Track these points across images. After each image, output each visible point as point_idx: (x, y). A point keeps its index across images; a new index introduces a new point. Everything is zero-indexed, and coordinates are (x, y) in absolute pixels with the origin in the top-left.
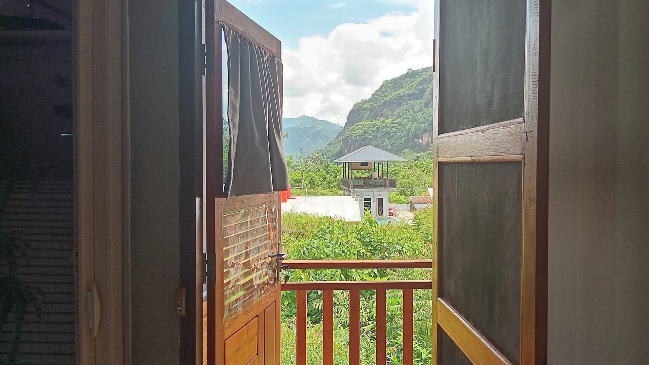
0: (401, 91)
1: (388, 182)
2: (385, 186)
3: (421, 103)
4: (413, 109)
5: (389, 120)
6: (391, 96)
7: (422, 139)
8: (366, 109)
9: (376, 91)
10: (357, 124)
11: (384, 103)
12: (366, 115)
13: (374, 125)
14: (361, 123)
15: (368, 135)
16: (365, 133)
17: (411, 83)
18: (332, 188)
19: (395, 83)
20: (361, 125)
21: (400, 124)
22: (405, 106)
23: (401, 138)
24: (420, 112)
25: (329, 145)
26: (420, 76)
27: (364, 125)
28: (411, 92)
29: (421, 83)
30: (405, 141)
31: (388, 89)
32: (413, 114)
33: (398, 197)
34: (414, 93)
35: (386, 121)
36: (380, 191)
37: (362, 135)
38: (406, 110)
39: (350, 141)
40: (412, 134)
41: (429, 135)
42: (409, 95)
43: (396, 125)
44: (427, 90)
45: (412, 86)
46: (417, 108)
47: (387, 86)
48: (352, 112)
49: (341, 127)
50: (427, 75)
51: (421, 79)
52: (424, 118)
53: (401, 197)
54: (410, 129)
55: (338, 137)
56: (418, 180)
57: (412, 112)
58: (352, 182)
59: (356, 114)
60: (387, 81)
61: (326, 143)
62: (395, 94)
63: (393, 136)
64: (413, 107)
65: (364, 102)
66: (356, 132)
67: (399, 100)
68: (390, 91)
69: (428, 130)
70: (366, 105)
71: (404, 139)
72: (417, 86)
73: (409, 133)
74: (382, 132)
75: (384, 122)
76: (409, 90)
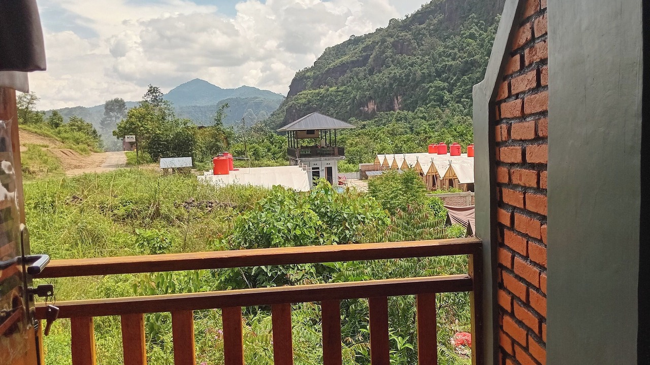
0: (345, 58)
1: (336, 151)
2: (333, 155)
3: (365, 70)
4: (357, 76)
5: (333, 88)
6: (334, 64)
7: (368, 107)
8: (309, 77)
9: (319, 59)
10: (300, 93)
11: (327, 71)
12: (309, 83)
13: (318, 94)
14: (305, 92)
15: (313, 104)
16: (309, 102)
17: (354, 50)
18: (277, 159)
19: (339, 50)
20: (305, 94)
21: (345, 92)
22: (348, 74)
23: (346, 106)
24: (365, 79)
25: (272, 115)
26: (363, 43)
27: (307, 94)
28: (354, 59)
29: (365, 49)
30: (350, 109)
31: (330, 56)
32: (357, 81)
33: (347, 165)
34: (358, 60)
35: (330, 89)
36: (329, 160)
37: (306, 105)
38: (350, 78)
39: (294, 111)
40: (357, 102)
41: (375, 103)
42: (353, 62)
43: (340, 93)
44: (371, 56)
45: (356, 53)
46: (361, 75)
47: (330, 54)
48: (294, 80)
49: (284, 97)
50: (370, 41)
51: (364, 46)
52: (369, 85)
53: (349, 165)
54: (355, 97)
55: (281, 107)
56: (367, 147)
57: (356, 80)
58: (298, 152)
59: (299, 82)
60: (329, 48)
61: (269, 114)
62: (338, 61)
63: (338, 105)
64: (357, 74)
65: (307, 70)
66: (300, 101)
67: (343, 68)
68: (333, 58)
69: (373, 98)
70: (308, 74)
71: (349, 107)
72: (361, 52)
73: (354, 101)
74: (326, 101)
75: (328, 90)
76: (353, 57)
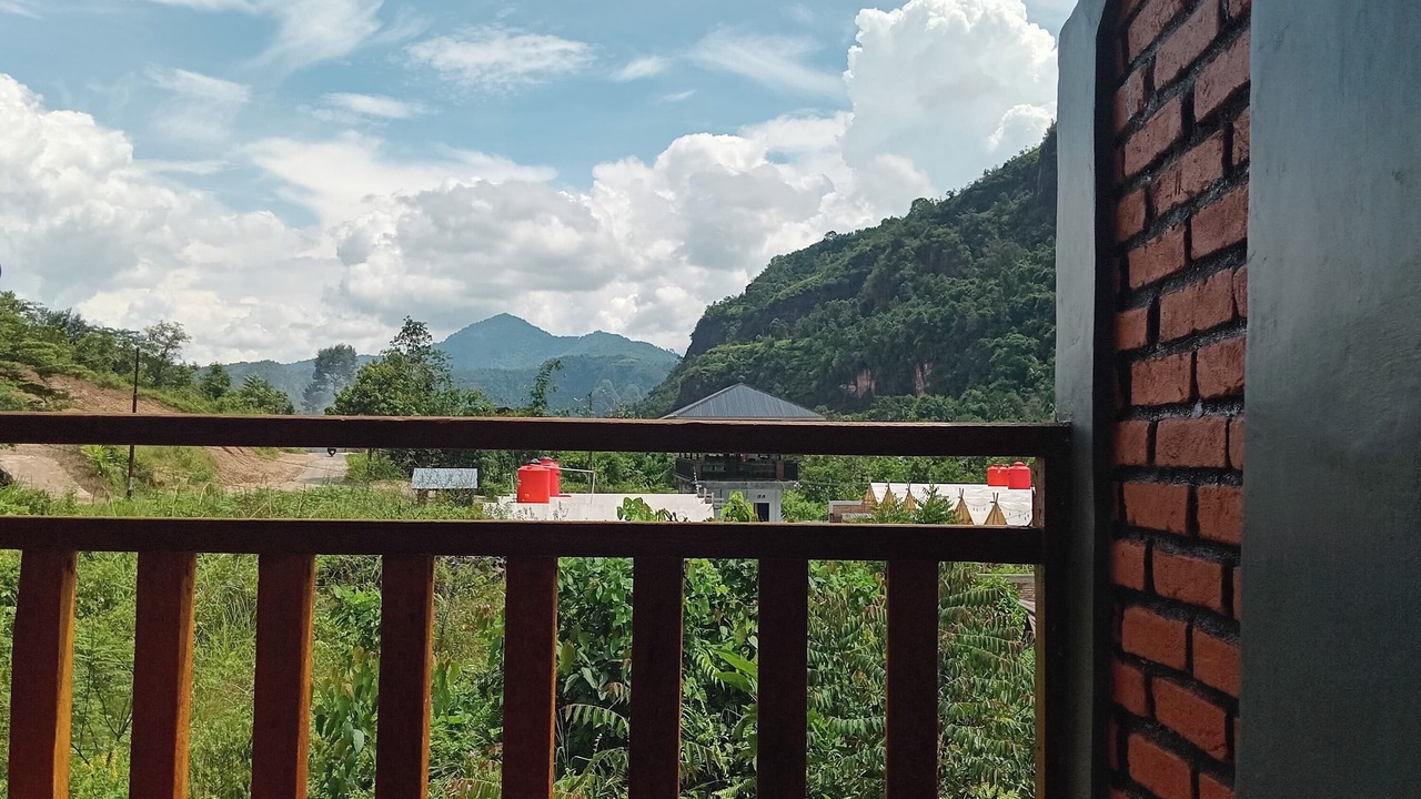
0: (812, 279)
1: (780, 469)
2: (774, 477)
3: (854, 305)
4: (836, 318)
5: (784, 342)
6: (787, 290)
7: (856, 385)
8: (733, 317)
9: (757, 279)
10: (713, 350)
11: (771, 305)
12: (733, 330)
13: (752, 352)
14: (722, 348)
15: (738, 375)
16: (731, 368)
17: (832, 262)
18: (654, 484)
19: (798, 263)
20: (722, 352)
21: (807, 350)
22: (818, 313)
23: (809, 380)
24: (852, 324)
25: (651, 394)
26: (852, 248)
27: (727, 351)
28: (832, 281)
29: (856, 262)
30: (818, 387)
31: (781, 274)
32: (836, 328)
33: (803, 505)
34: (839, 284)
35: (777, 344)
36: (763, 488)
37: (723, 374)
38: (821, 320)
39: (698, 387)
40: (833, 372)
41: (872, 376)
42: (828, 288)
43: (797, 353)
44: (869, 276)
45: (836, 269)
46: (845, 315)
47: (780, 270)
48: (702, 323)
49: (679, 357)
50: (867, 245)
51: (854, 254)
52: (861, 338)
53: (808, 505)
54: (829, 362)
55: (670, 378)
56: (849, 468)
57: (833, 325)
58: (699, 467)
59: (712, 327)
60: (779, 257)
61: (646, 392)
62: (796, 286)
63: (792, 377)
64: (836, 313)
65: (730, 302)
66: (711, 367)
67: (806, 300)
68: (786, 279)
69: (869, 364)
70: (733, 310)
71: (814, 383)
72: (846, 268)
73: (826, 370)
74: (767, 368)
75: (771, 345)
76: (829, 277)
